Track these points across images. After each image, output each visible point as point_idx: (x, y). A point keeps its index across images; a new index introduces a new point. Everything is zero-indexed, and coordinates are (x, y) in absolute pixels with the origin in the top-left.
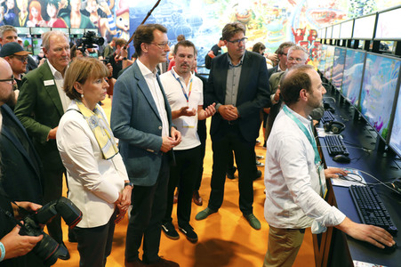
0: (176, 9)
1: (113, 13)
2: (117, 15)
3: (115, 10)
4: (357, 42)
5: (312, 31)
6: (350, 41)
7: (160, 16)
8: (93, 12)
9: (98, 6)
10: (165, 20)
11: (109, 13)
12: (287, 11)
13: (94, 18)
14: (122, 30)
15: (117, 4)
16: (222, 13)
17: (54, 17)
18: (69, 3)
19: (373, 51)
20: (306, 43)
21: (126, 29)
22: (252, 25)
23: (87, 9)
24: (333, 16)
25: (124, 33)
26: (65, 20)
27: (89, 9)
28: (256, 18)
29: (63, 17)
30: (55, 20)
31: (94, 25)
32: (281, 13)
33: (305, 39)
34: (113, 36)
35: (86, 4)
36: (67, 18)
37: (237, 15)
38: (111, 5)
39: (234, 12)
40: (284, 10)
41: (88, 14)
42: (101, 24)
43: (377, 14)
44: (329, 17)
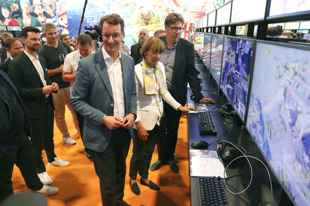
0: (101, 11)
1: (55, 15)
2: (59, 16)
3: (57, 12)
5: (191, 24)
7: (90, 16)
8: (40, 14)
9: (43, 10)
10: (93, 19)
11: (52, 15)
12: (175, 11)
13: (41, 19)
14: (64, 27)
15: (58, 8)
16: (132, 13)
17: (8, 18)
18: (20, 7)
20: (188, 32)
21: (66, 26)
22: (153, 21)
23: (35, 12)
24: (204, 14)
25: (65, 29)
26: (19, 20)
27: (37, 12)
28: (156, 16)
29: (16, 18)
30: (10, 20)
31: (42, 24)
33: (187, 30)
35: (34, 8)
36: (19, 19)
37: (142, 15)
38: (54, 9)
39: (140, 13)
40: (172, 10)
41: (36, 16)
44: (201, 15)
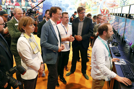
1: (37, 1)
4: (123, 14)
5: (107, 10)
6: (120, 14)
7: (54, 3)
8: (30, 1)
10: (56, 5)
11: (36, 1)
12: (99, 3)
13: (30, 3)
14: (40, 7)
16: (76, 3)
17: (15, 2)
19: (128, 18)
20: (105, 14)
21: (41, 7)
22: (86, 7)
24: (115, 5)
25: (41, 9)
26: (19, 3)
28: (88, 5)
29: (19, 2)
30: (16, 3)
31: (30, 5)
32: (97, 4)
33: (105, 13)
34: (37, 9)
36: (20, 3)
37: (81, 4)
39: (80, 2)
40: (98, 3)
41: (28, 1)
42: (33, 5)
43: (130, 5)
44: (113, 6)
